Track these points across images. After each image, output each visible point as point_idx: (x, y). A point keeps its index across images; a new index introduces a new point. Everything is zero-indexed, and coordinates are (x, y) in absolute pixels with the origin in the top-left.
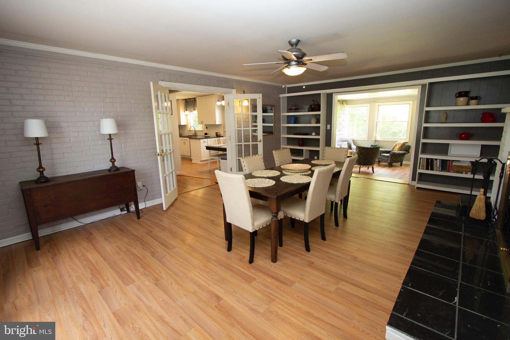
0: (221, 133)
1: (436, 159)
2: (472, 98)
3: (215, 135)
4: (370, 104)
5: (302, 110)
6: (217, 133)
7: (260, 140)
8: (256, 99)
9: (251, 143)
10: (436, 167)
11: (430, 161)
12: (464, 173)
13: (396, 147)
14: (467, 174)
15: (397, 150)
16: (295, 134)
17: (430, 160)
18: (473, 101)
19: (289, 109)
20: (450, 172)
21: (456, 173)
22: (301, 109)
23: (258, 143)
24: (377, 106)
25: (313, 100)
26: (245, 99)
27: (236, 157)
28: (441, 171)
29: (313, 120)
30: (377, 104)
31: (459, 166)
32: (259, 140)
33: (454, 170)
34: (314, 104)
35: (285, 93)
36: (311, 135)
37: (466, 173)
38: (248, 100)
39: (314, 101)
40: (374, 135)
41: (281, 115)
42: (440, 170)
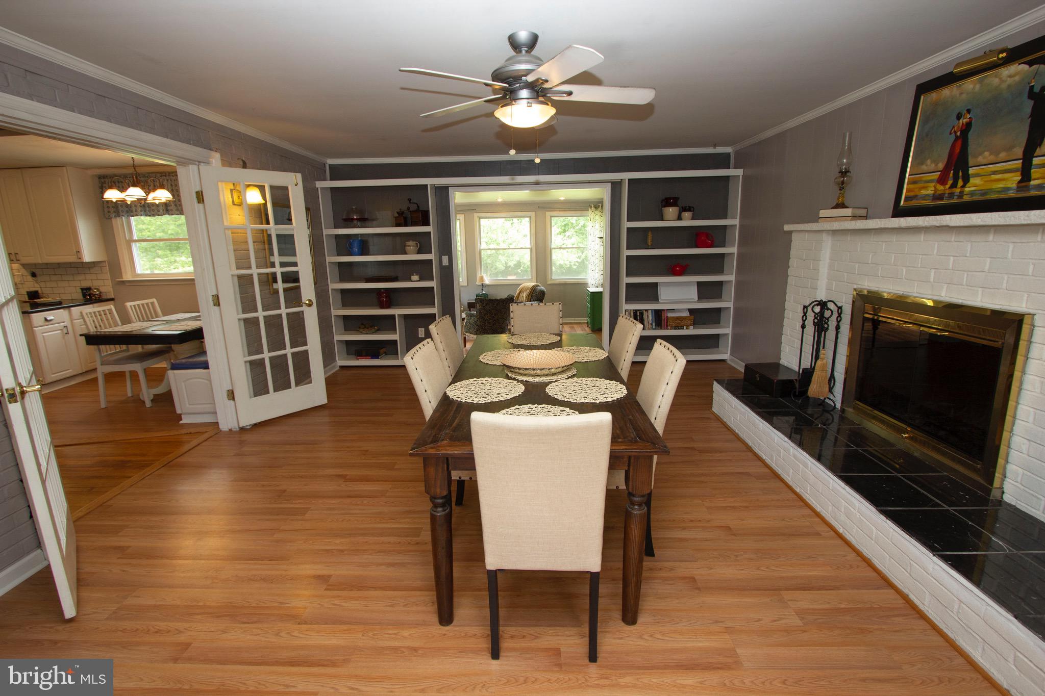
0: (102, 289)
1: (646, 310)
2: (684, 209)
3: (80, 296)
4: (463, 215)
5: (375, 223)
6: (89, 289)
7: (310, 301)
8: (286, 188)
9: (284, 311)
10: (648, 322)
11: (638, 314)
12: (685, 327)
13: (521, 295)
14: (689, 329)
15: (524, 300)
16: (368, 280)
17: (638, 312)
18: (687, 215)
19: (343, 219)
20: (667, 329)
21: (675, 329)
22: (373, 220)
23: (304, 308)
24: (476, 219)
25: (410, 200)
26: (249, 186)
27: (244, 357)
28: (655, 329)
29: (410, 246)
30: (476, 215)
31: (677, 318)
32: (305, 299)
33: (672, 324)
34: (408, 208)
35: (325, 180)
36: (410, 280)
37: (687, 329)
38: (262, 188)
39: (411, 202)
40: (479, 275)
41: (324, 234)
42: (654, 327)
